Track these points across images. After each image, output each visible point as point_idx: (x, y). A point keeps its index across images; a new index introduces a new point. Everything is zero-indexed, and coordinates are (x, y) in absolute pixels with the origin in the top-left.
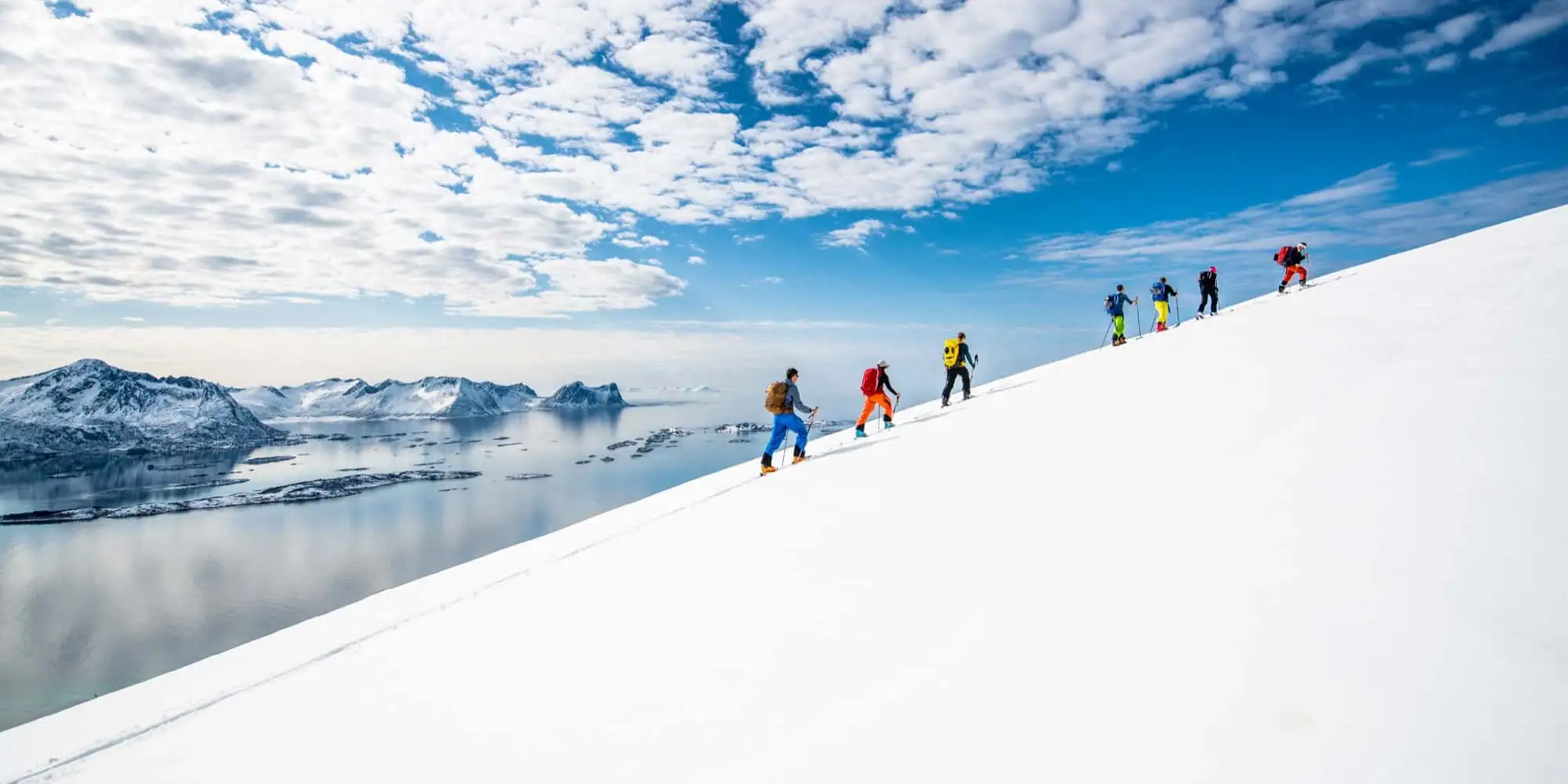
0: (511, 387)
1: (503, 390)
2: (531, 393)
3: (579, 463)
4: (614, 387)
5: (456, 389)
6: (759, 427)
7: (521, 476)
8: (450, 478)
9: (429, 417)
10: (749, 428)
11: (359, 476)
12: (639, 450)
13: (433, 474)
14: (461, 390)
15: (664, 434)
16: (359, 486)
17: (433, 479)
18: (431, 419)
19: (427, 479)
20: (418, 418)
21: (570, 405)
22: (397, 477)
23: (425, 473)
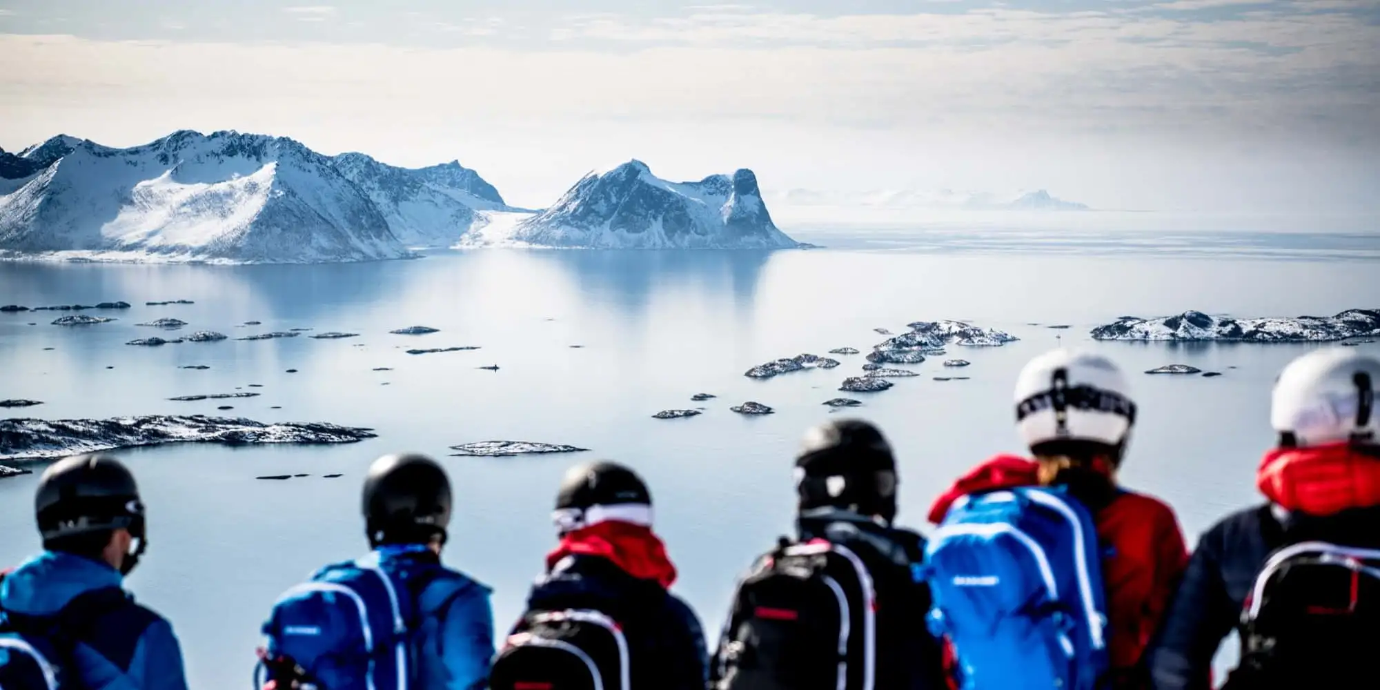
0: (426, 172)
1: (401, 183)
2: (490, 195)
3: (663, 416)
4: (746, 182)
5: (266, 174)
6: (1247, 328)
7: (494, 449)
8: (281, 443)
9: (187, 257)
10: (1212, 332)
11: (20, 421)
12: (850, 385)
13: (232, 428)
14: (279, 182)
15: (919, 338)
16: (22, 455)
17: (234, 441)
18: (194, 264)
19: (215, 441)
20: (155, 257)
21: (609, 236)
22: (129, 430)
23: (211, 424)
